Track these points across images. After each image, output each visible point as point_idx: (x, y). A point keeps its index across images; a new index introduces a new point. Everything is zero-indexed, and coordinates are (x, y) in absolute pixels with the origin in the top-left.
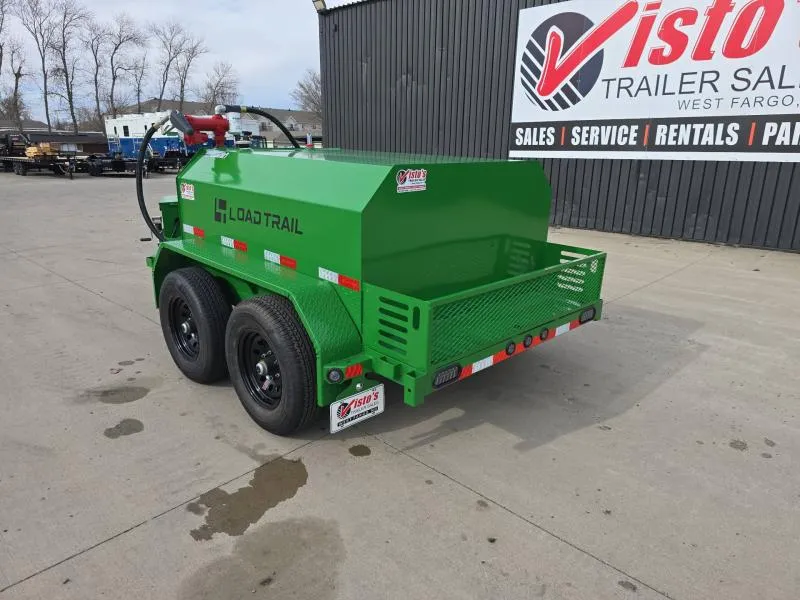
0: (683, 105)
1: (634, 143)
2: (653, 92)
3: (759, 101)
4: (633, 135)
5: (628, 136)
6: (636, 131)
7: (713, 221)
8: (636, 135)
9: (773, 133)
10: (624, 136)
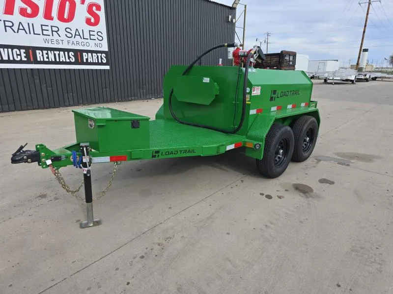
0: (46, 41)
1: (26, 59)
2: (28, 32)
3: (78, 43)
4: (23, 55)
5: (20, 55)
6: (24, 53)
7: (75, 95)
8: (25, 55)
9: (87, 57)
10: (17, 55)
